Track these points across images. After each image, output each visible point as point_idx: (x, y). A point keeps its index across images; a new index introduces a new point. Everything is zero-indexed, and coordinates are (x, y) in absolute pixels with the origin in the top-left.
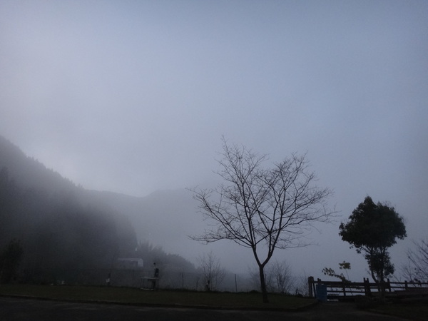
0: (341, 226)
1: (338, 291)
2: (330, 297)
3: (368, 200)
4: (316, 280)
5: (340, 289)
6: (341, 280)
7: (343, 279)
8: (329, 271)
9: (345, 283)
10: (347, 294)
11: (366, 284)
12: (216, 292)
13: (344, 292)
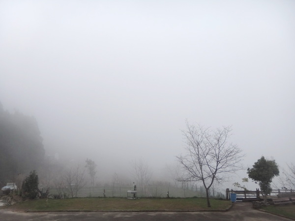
0: (248, 169)
1: (242, 196)
2: (238, 199)
3: (263, 159)
4: (230, 190)
5: (243, 195)
6: (244, 190)
7: (245, 189)
8: (237, 184)
9: (246, 192)
10: (247, 197)
11: (257, 192)
12: (172, 198)
13: (245, 196)
